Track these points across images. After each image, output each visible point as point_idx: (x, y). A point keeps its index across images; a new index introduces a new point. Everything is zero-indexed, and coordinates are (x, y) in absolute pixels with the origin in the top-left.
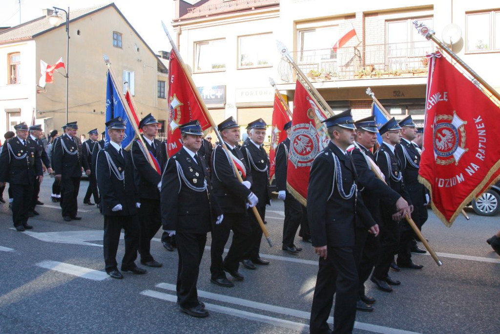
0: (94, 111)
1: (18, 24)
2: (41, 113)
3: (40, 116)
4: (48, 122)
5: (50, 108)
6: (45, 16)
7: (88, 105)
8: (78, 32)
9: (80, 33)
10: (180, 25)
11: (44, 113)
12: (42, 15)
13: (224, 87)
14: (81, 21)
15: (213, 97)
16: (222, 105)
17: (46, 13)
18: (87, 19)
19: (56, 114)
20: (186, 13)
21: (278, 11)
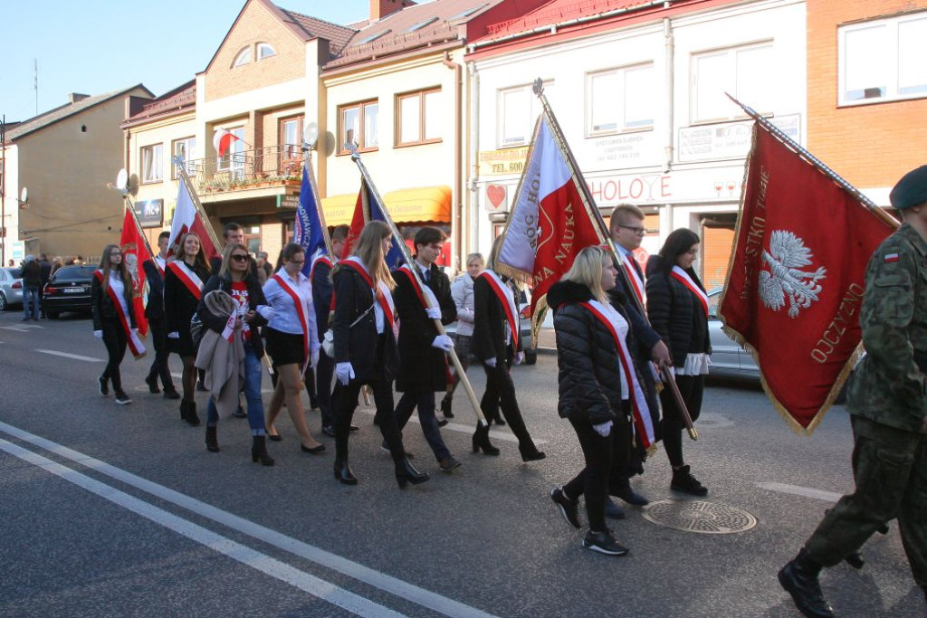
0: (110, 228)
1: (35, 115)
2: (25, 233)
3: (24, 236)
4: (32, 243)
5: (41, 226)
6: (70, 104)
7: (100, 221)
8: (84, 129)
9: (88, 129)
10: (129, 128)
11: (30, 232)
12: (68, 102)
13: (162, 201)
14: (88, 114)
15: (153, 213)
16: (158, 223)
17: (71, 100)
18: (98, 110)
19: (50, 235)
20: (142, 110)
21: (194, 111)
